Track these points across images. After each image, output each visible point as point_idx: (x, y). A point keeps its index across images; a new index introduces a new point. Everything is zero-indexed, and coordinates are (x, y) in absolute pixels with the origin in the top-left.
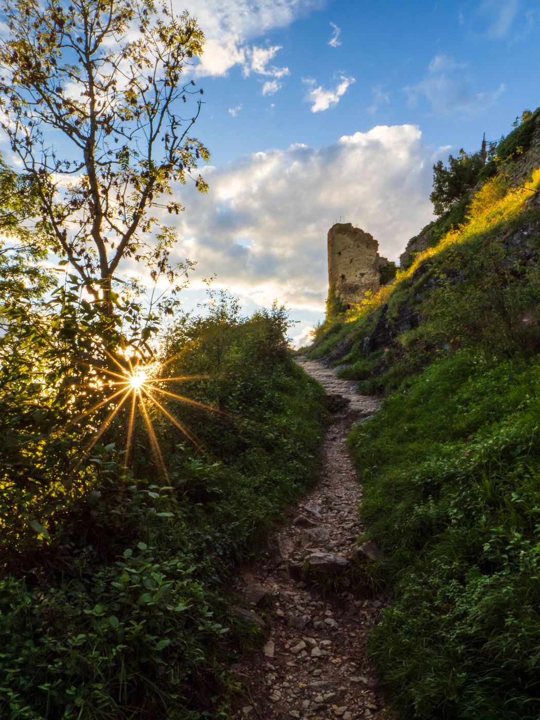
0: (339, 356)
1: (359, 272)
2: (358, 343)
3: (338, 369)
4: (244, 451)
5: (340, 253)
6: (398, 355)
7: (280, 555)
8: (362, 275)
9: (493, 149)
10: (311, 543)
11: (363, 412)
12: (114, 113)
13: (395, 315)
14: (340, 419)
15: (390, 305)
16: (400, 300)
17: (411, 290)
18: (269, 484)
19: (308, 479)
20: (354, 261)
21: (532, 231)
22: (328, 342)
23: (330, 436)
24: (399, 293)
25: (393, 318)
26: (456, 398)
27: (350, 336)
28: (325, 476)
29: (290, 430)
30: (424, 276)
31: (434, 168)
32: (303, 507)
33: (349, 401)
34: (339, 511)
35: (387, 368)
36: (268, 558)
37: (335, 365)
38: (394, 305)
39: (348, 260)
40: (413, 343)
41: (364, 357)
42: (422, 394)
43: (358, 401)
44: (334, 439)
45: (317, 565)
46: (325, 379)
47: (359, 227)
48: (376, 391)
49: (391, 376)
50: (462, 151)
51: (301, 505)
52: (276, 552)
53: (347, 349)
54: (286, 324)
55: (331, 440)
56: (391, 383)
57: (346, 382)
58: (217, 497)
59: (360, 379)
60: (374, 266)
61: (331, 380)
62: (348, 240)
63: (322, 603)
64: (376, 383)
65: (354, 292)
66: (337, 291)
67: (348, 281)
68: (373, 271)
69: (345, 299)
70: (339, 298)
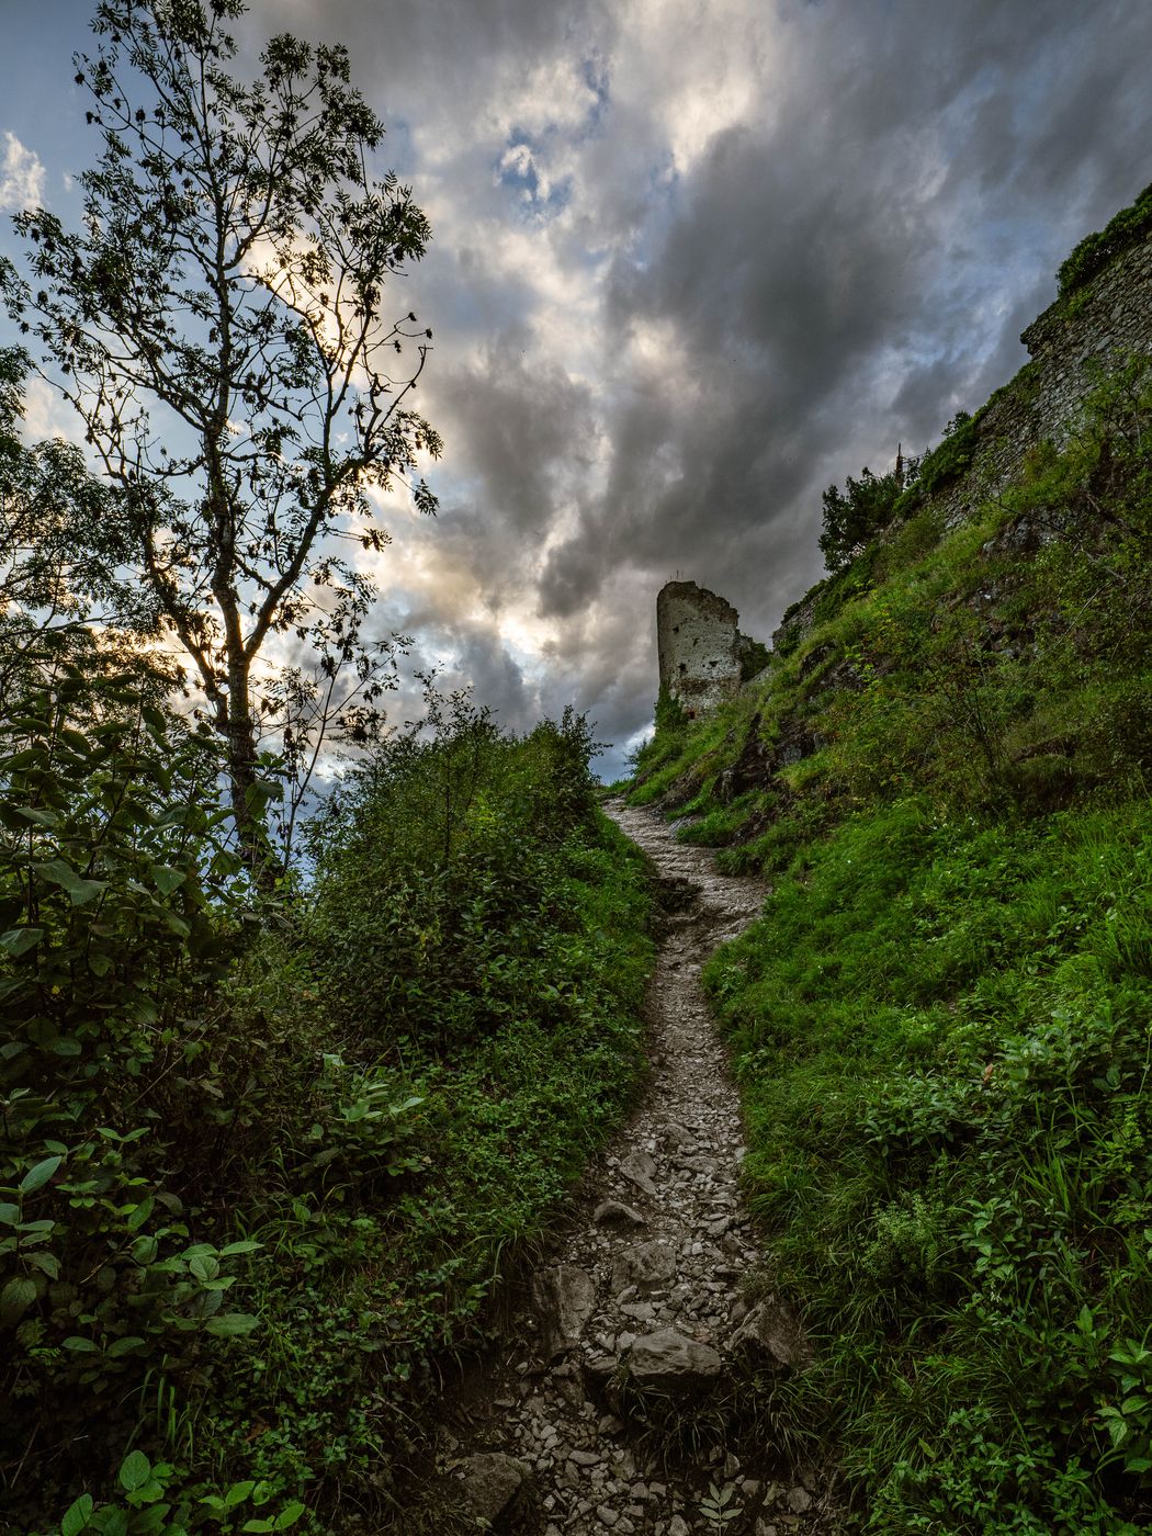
0: (680, 802)
1: (708, 659)
2: (713, 780)
3: (676, 826)
4: (492, 1032)
5: (677, 630)
6: (782, 803)
7: (560, 1329)
8: (713, 664)
9: (914, 469)
10: (633, 1288)
11: (727, 912)
12: (272, 373)
13: (774, 732)
14: (685, 924)
15: (765, 715)
16: (782, 707)
17: (800, 690)
18: (543, 1117)
19: (625, 1085)
20: (700, 643)
21: (999, 594)
22: (661, 776)
23: (668, 960)
24: (779, 696)
25: (772, 739)
26: (909, 901)
27: (698, 768)
28: (662, 1064)
29: (591, 969)
30: (819, 668)
31: (825, 497)
32: (616, 1168)
33: (700, 889)
34: (694, 1173)
35: (764, 828)
36: (533, 1336)
37: (674, 819)
38: (771, 715)
39: (690, 641)
40: (809, 784)
41: (723, 804)
42: (839, 887)
43: (716, 889)
44: (675, 967)
45: (648, 1379)
46: (657, 843)
47: (707, 587)
48: (748, 870)
49: (773, 843)
50: (866, 471)
51: (611, 1162)
52: (550, 1321)
53: (694, 790)
54: (588, 750)
55: (671, 968)
56: (776, 856)
57: (693, 850)
58: (413, 1183)
59: (716, 845)
60: (732, 650)
61: (667, 846)
62: (690, 608)
63: (662, 1489)
64: (747, 854)
65: (700, 693)
66: (674, 690)
67: (692, 674)
68: (729, 658)
69: (687, 703)
70: (676, 701)
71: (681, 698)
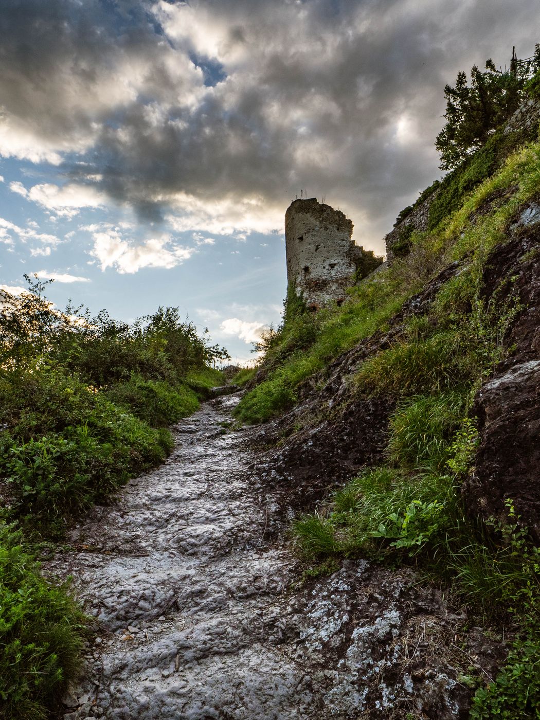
1: (328, 262)
5: (301, 239)
8: (332, 266)
20: (321, 248)
39: (312, 247)
47: (326, 203)
60: (348, 255)
62: (312, 221)
65: (321, 290)
66: (299, 289)
67: (314, 274)
68: (346, 260)
69: (310, 298)
70: (301, 298)
71: (305, 295)
